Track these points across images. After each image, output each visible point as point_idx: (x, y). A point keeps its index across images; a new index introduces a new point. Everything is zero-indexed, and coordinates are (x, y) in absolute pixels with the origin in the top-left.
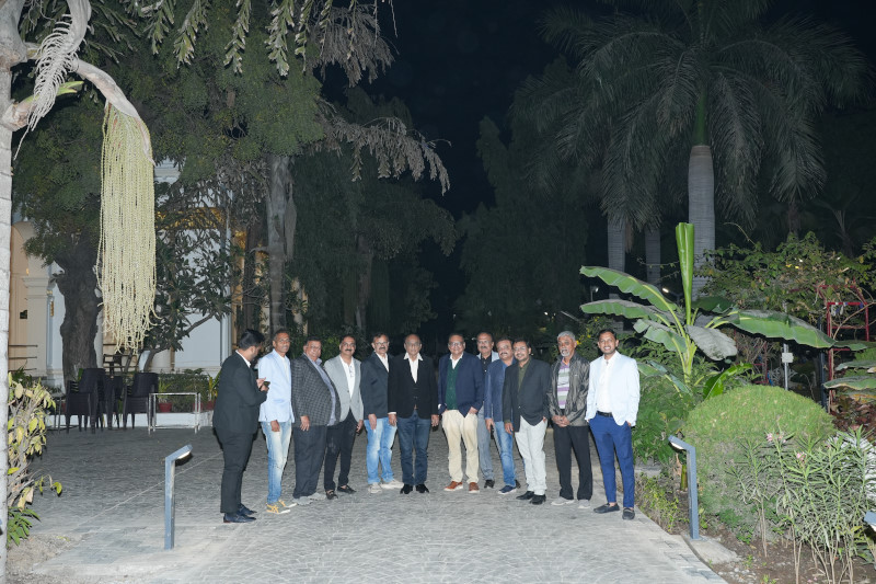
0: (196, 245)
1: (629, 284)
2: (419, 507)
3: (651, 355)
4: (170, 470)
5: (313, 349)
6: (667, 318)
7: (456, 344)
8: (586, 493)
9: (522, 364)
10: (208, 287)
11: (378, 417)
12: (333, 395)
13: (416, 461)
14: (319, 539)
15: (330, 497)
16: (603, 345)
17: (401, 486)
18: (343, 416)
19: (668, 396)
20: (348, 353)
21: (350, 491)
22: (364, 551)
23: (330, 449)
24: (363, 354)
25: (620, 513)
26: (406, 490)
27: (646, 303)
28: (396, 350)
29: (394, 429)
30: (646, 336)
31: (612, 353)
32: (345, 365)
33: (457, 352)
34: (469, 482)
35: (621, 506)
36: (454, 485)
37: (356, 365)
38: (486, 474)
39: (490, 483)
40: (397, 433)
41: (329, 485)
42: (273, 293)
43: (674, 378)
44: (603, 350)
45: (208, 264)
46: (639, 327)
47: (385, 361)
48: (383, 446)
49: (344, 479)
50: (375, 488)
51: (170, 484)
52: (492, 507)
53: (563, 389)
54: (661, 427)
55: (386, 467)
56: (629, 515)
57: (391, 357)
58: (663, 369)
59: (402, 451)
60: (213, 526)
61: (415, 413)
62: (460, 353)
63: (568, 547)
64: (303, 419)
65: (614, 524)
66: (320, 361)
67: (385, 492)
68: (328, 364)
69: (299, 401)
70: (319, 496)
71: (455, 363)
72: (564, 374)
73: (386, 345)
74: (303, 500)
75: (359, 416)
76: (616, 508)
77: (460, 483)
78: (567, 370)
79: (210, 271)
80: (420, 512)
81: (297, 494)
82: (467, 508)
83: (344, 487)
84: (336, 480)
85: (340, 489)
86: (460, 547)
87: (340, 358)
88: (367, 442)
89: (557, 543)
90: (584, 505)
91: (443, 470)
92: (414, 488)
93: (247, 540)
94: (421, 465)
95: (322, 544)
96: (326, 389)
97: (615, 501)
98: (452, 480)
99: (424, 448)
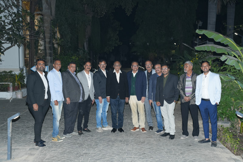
0: (5, 9)
1: (219, 37)
2: (120, 139)
3: (228, 71)
4: (10, 124)
5: (72, 68)
6: (237, 54)
7: (135, 66)
9: (165, 76)
10: (13, 31)
11: (103, 98)
12: (81, 88)
13: (119, 118)
14: (78, 154)
15: (80, 134)
16: (204, 68)
17: (112, 129)
18: (86, 98)
19: (235, 90)
20: (88, 69)
21: (89, 131)
22: (99, 160)
23: (80, 113)
26: (114, 131)
30: (226, 63)
31: (208, 72)
32: (86, 75)
33: (135, 69)
34: (141, 127)
35: (211, 140)
36: (135, 129)
37: (91, 75)
38: (149, 124)
39: (151, 128)
41: (79, 129)
42: (46, 35)
43: (239, 82)
44: (203, 70)
45: (12, 19)
46: (223, 58)
47: (104, 73)
48: (104, 111)
49: (86, 126)
50: (100, 130)
51: (10, 130)
52: (152, 139)
54: (232, 104)
55: (105, 120)
56: (214, 145)
58: (233, 78)
59: (112, 112)
60: (28, 148)
61: (118, 97)
63: (188, 159)
64: (68, 99)
65: (207, 150)
66: (75, 73)
67: (104, 131)
68: (79, 74)
69: (66, 91)
70: (75, 133)
73: (105, 66)
74: (68, 136)
75: (92, 98)
76: (209, 141)
77: (138, 128)
79: (13, 22)
80: (121, 141)
81: (65, 133)
82: (142, 140)
83: (86, 129)
85: (84, 130)
86: (140, 158)
87: (84, 72)
88: (97, 109)
89: (183, 157)
91: (129, 121)
92: (117, 130)
93: (45, 154)
94: (120, 120)
95: (79, 156)
96: (78, 86)
97: (208, 138)
98: (134, 127)
99: (122, 112)
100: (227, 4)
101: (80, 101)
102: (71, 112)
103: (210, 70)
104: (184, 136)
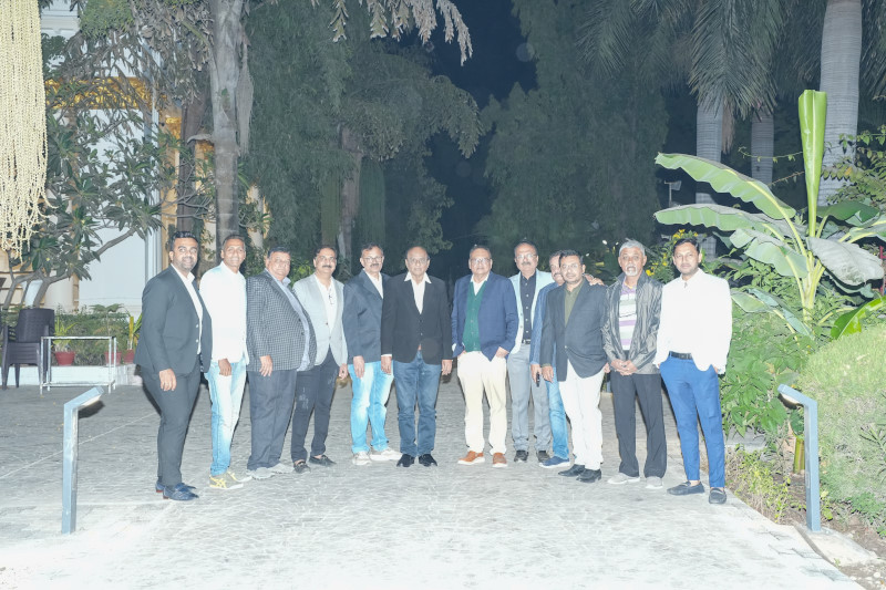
0: (107, 131)
1: (726, 179)
2: (423, 482)
3: (754, 282)
4: (71, 422)
5: (278, 263)
6: (780, 230)
7: (480, 260)
8: (657, 466)
9: (571, 288)
10: (126, 191)
11: (367, 360)
12: (307, 329)
13: (421, 422)
14: (283, 520)
15: (299, 469)
16: (680, 261)
17: (398, 456)
18: (320, 359)
19: (779, 340)
20: (326, 270)
21: (328, 462)
22: (347, 535)
23: (300, 404)
24: (348, 271)
25: (705, 496)
26: (406, 461)
27: (750, 208)
28: (394, 268)
29: (390, 378)
30: (747, 253)
32: (322, 287)
33: (480, 272)
34: (492, 452)
36: (471, 456)
37: (337, 288)
38: (518, 442)
39: (522, 454)
40: (393, 385)
41: (298, 453)
42: (219, 200)
43: (788, 314)
44: (680, 269)
45: (127, 158)
46: (737, 240)
48: (374, 401)
49: (319, 446)
50: (363, 458)
52: (524, 484)
53: (626, 323)
54: (767, 382)
55: (378, 430)
56: (719, 498)
57: (387, 277)
58: (772, 301)
59: (400, 408)
60: (132, 504)
61: (419, 355)
62: (484, 274)
63: (630, 534)
64: (265, 360)
65: (696, 511)
66: (288, 281)
67: (375, 465)
68: (298, 286)
70: (285, 467)
71: (477, 286)
72: (628, 302)
73: (380, 261)
74: (261, 473)
75: (341, 358)
76: (699, 489)
77: (481, 455)
78: (633, 296)
79: (128, 167)
80: (425, 488)
81: (253, 464)
82: (489, 486)
83: (319, 457)
84: (308, 447)
85: (313, 460)
86: (479, 531)
89: (614, 529)
90: (654, 485)
91: (456, 440)
92: (417, 460)
93: (182, 521)
94: (426, 428)
95: (287, 526)
96: (297, 319)
97: (698, 479)
98: (469, 450)
99: (431, 403)
100: (748, 118)
101: (303, 367)
102: (272, 399)
103: (700, 266)
104: (622, 475)
